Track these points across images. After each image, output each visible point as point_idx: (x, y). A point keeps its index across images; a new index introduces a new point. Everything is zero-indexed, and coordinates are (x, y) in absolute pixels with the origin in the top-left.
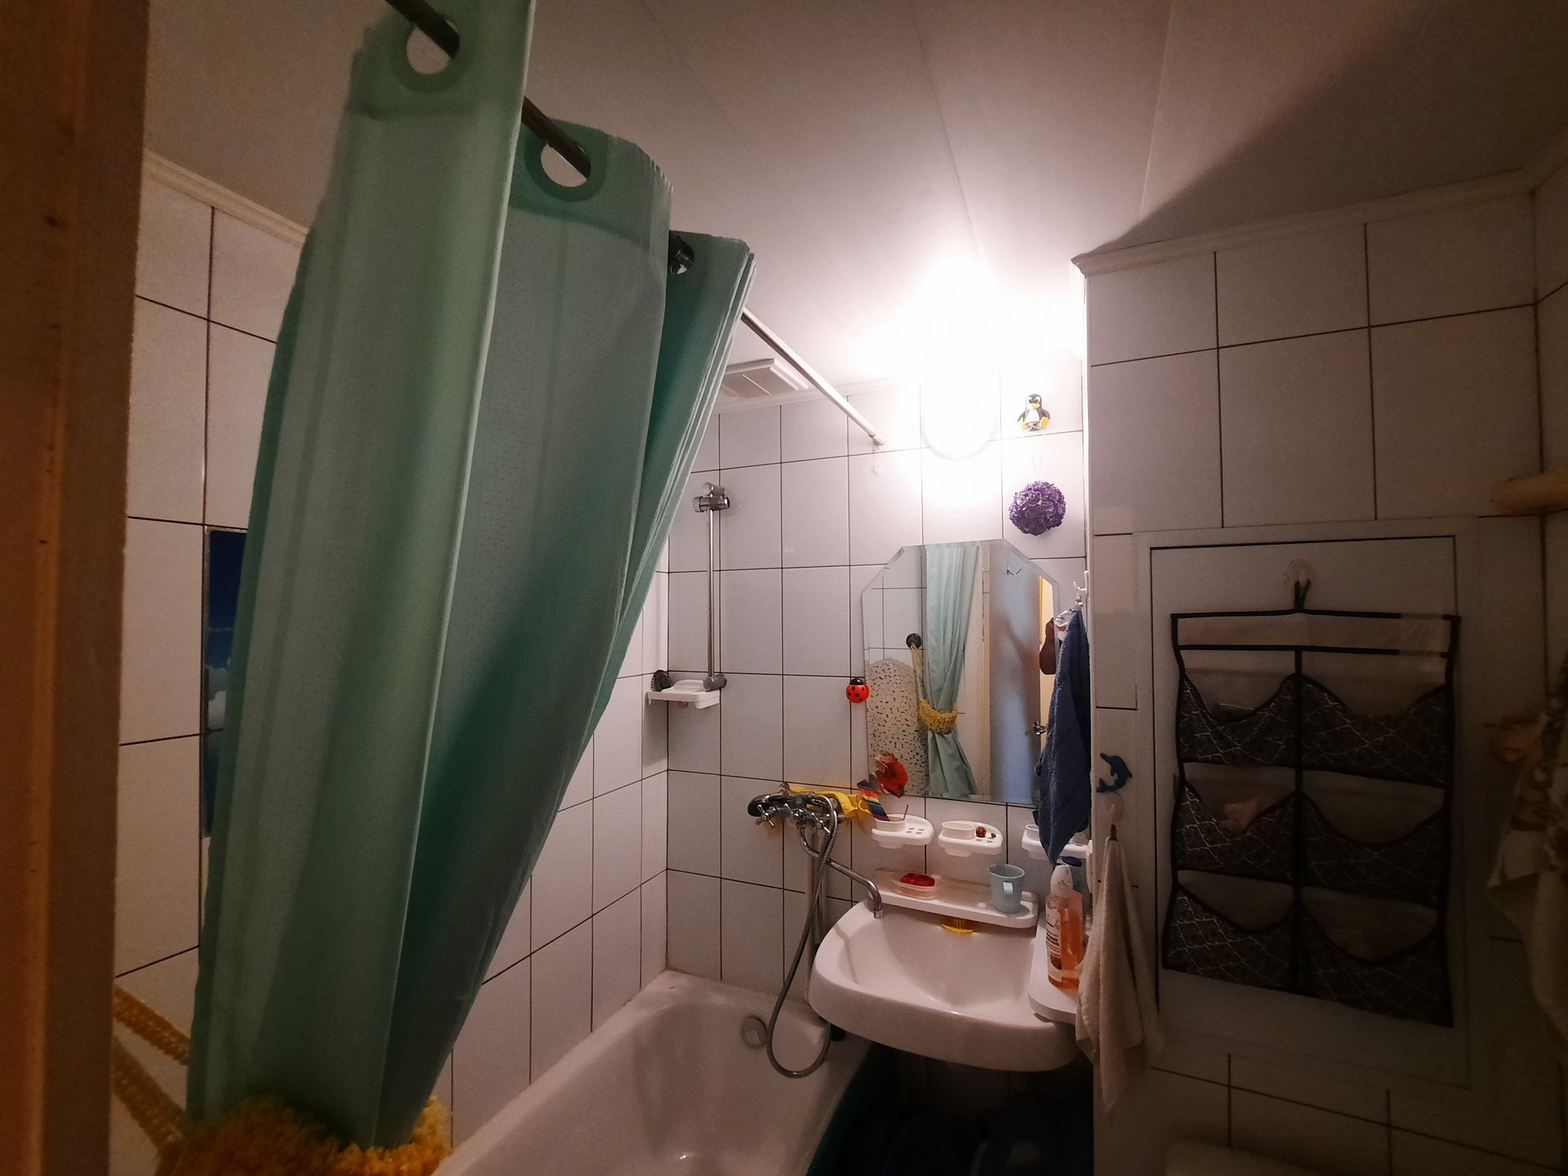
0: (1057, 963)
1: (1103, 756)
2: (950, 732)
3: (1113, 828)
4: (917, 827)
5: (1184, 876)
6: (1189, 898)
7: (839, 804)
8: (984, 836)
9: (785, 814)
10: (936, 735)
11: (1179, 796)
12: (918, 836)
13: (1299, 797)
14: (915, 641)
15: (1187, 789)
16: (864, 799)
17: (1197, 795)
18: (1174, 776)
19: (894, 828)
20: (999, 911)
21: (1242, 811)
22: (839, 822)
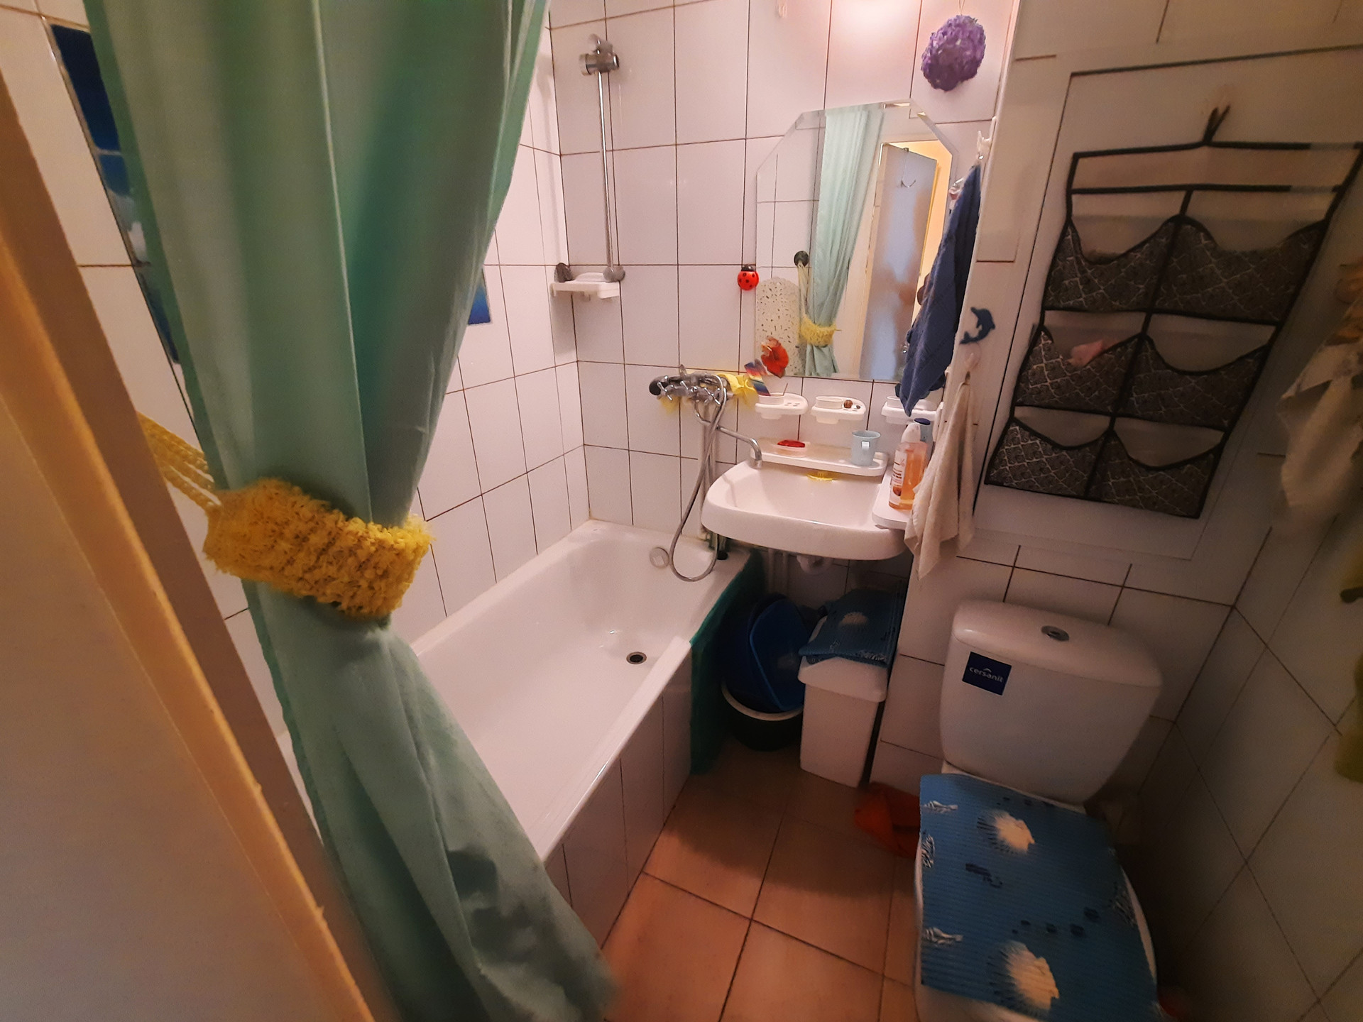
0: (898, 492)
1: (973, 310)
2: (825, 346)
3: (968, 376)
4: (794, 402)
5: (1019, 412)
6: (1020, 427)
7: (728, 383)
8: (850, 407)
9: (682, 392)
10: (815, 348)
11: (1034, 341)
12: (795, 407)
13: (1142, 338)
14: (802, 259)
15: (1043, 333)
16: (750, 379)
17: (1050, 337)
18: (1033, 326)
19: (775, 401)
20: (855, 465)
21: (1085, 352)
22: (727, 399)
